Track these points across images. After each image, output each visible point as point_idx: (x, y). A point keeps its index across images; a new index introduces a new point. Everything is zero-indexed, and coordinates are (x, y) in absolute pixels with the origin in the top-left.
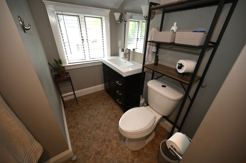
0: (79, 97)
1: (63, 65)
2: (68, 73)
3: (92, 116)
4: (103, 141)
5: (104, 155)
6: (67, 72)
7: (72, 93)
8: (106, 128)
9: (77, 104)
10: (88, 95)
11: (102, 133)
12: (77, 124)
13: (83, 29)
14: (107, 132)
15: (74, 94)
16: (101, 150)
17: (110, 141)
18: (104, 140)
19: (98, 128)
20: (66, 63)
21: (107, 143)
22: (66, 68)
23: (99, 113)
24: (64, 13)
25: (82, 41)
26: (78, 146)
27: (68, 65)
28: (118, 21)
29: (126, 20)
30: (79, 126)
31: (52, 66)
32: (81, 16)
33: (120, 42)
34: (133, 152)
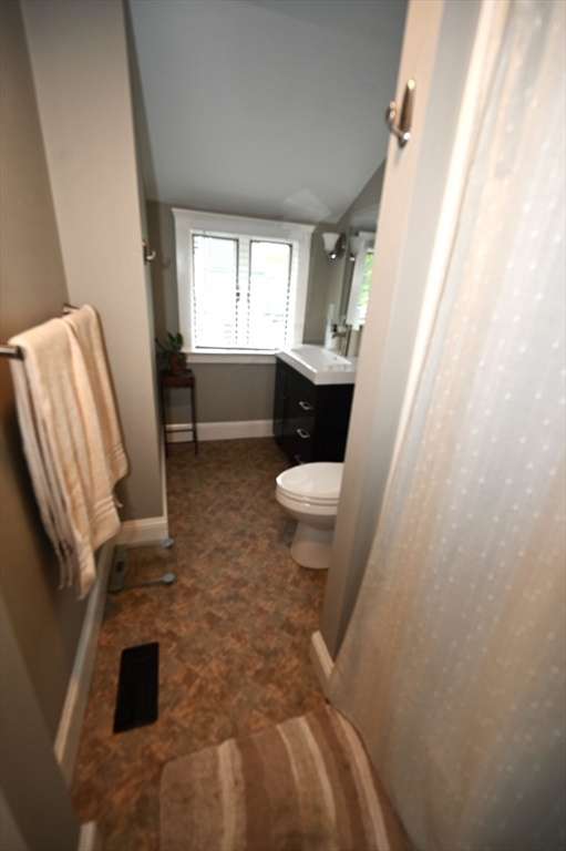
0: (204, 442)
1: (184, 350)
2: (190, 371)
3: (226, 484)
4: (237, 534)
5: (232, 557)
6: (188, 367)
7: (189, 426)
8: (251, 513)
9: (197, 453)
10: (226, 441)
11: (240, 520)
12: (188, 490)
13: (243, 268)
14: (252, 521)
15: (194, 431)
16: (229, 548)
17: (253, 537)
18: (242, 533)
19: (232, 509)
20: (190, 346)
21: (247, 539)
22: (190, 360)
23: (243, 481)
24: (207, 233)
25: (236, 297)
26: (180, 528)
27: (194, 350)
28: (332, 254)
29: (354, 250)
30: (191, 495)
31: (161, 347)
32: (244, 240)
33: (332, 307)
34: (303, 570)
